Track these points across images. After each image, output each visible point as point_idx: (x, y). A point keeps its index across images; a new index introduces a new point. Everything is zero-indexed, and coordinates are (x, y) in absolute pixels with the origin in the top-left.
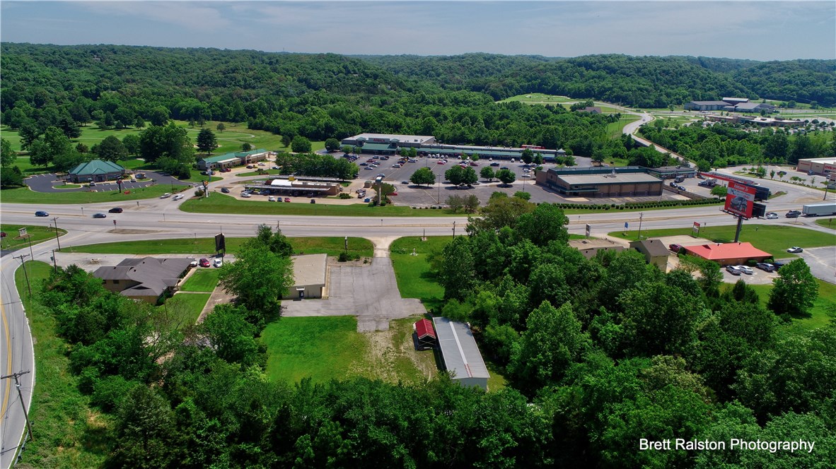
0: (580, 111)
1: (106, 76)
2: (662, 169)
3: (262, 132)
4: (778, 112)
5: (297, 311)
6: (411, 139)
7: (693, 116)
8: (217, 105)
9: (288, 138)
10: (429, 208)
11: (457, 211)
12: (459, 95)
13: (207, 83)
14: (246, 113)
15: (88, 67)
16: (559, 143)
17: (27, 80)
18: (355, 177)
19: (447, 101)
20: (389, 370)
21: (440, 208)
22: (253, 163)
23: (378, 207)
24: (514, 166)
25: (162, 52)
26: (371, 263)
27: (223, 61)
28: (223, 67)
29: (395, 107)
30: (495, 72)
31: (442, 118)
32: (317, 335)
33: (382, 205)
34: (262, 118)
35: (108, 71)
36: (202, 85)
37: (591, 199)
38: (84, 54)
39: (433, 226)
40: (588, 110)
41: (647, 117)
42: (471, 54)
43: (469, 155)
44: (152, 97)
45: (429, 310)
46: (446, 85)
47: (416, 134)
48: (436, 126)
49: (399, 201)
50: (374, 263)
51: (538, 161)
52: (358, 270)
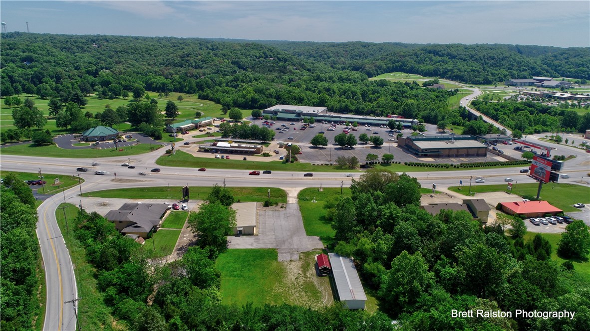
0: (430, 87)
1: (101, 59)
2: (487, 136)
3: (208, 102)
4: (573, 88)
5: (238, 244)
6: (310, 110)
7: (511, 91)
8: (177, 82)
9: (226, 107)
10: (324, 164)
11: (343, 167)
12: (344, 73)
13: (169, 64)
14: (197, 87)
15: (90, 51)
16: (414, 114)
17: (49, 62)
18: (273, 139)
19: (335, 79)
20: (300, 291)
21: (331, 165)
22: (203, 127)
23: (289, 164)
24: (383, 132)
25: (139, 41)
26: (285, 208)
27: (181, 48)
28: (181, 53)
29: (299, 83)
30: (369, 55)
31: (332, 92)
32: (252, 263)
33: (292, 162)
34: (208, 91)
35: (103, 55)
36: (166, 66)
37: (436, 159)
38: (87, 43)
39: (327, 179)
40: (435, 86)
41: (477, 92)
42: (353, 42)
43: (351, 122)
44: (133, 75)
45: (325, 246)
46: (334, 65)
47: (314, 105)
48: (328, 100)
49: (303, 158)
50: (287, 208)
51: (399, 128)
52: (277, 214)
